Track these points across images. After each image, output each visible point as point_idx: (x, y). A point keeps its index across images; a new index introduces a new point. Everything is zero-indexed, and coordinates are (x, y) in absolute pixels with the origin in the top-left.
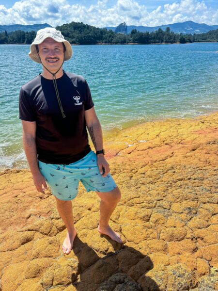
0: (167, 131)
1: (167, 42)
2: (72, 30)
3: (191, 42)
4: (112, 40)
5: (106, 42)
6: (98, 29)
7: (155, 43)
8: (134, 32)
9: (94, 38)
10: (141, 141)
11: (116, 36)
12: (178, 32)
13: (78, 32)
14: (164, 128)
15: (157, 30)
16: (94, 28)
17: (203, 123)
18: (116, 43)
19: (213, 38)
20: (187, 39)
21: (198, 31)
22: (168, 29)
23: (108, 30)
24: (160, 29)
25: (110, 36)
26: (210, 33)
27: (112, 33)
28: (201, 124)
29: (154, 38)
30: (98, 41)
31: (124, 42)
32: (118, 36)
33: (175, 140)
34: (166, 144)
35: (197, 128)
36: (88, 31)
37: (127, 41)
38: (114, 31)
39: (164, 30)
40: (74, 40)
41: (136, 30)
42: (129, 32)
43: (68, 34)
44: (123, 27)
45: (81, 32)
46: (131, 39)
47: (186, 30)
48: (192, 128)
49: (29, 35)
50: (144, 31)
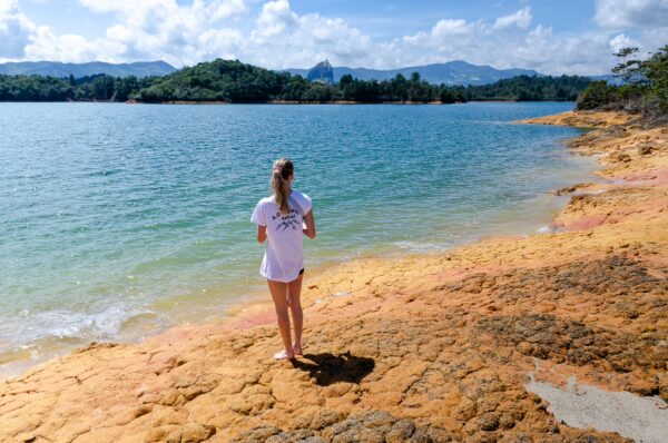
0: (386, 275)
1: (415, 100)
2: (217, 74)
3: (464, 101)
4: (301, 94)
5: (288, 99)
6: (271, 72)
7: (391, 100)
8: (347, 80)
9: (263, 90)
10: (338, 294)
11: (309, 88)
12: (435, 81)
13: (229, 78)
14: (381, 270)
15: (394, 77)
16: (264, 71)
17: (449, 259)
18: (311, 100)
19: (506, 94)
20: (455, 95)
21: (476, 80)
22: (416, 76)
23: (293, 75)
24: (399, 76)
25: (297, 87)
26: (501, 84)
27: (302, 81)
28: (445, 262)
29: (388, 92)
30: (272, 96)
31: (326, 98)
32: (314, 87)
33: (392, 288)
34: (377, 296)
35: (438, 268)
36: (250, 76)
37: (333, 96)
38: (304, 77)
39: (408, 77)
40: (220, 93)
41: (350, 76)
42: (337, 80)
43: (208, 81)
44: (323, 70)
45: (235, 78)
46: (341, 92)
47: (452, 78)
48: (428, 268)
49: (123, 84)
50: (367, 79)
